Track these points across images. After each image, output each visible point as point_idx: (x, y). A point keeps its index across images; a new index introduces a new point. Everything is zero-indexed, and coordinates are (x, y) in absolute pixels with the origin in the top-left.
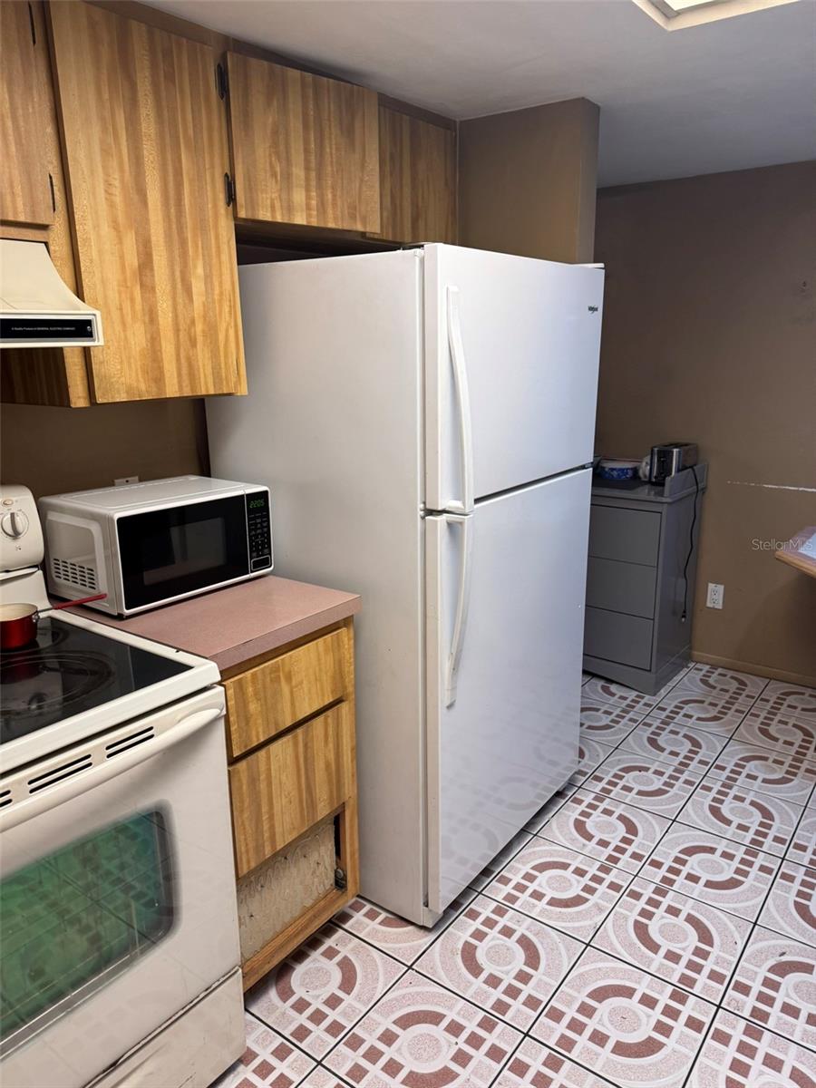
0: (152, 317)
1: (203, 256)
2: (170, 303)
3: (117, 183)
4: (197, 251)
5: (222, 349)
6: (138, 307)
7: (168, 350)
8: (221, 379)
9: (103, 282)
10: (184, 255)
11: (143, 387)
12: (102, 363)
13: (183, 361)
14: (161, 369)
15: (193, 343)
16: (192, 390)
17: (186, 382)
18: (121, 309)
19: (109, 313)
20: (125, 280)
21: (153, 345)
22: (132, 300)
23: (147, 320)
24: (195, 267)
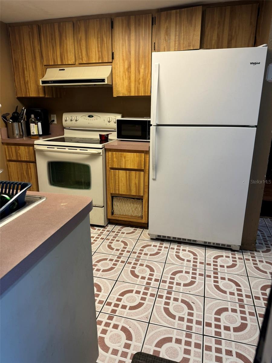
0: (129, 78)
1: (144, 63)
2: (134, 75)
3: (124, 51)
4: (142, 63)
5: (147, 85)
6: (127, 76)
7: (133, 85)
8: (146, 92)
9: (120, 72)
10: (139, 64)
11: (126, 93)
12: (118, 88)
13: (136, 88)
14: (130, 89)
15: (139, 84)
16: (138, 94)
17: (136, 93)
18: (123, 77)
19: (120, 78)
20: (124, 71)
21: (129, 84)
22: (126, 75)
23: (128, 79)
24: (141, 66)
